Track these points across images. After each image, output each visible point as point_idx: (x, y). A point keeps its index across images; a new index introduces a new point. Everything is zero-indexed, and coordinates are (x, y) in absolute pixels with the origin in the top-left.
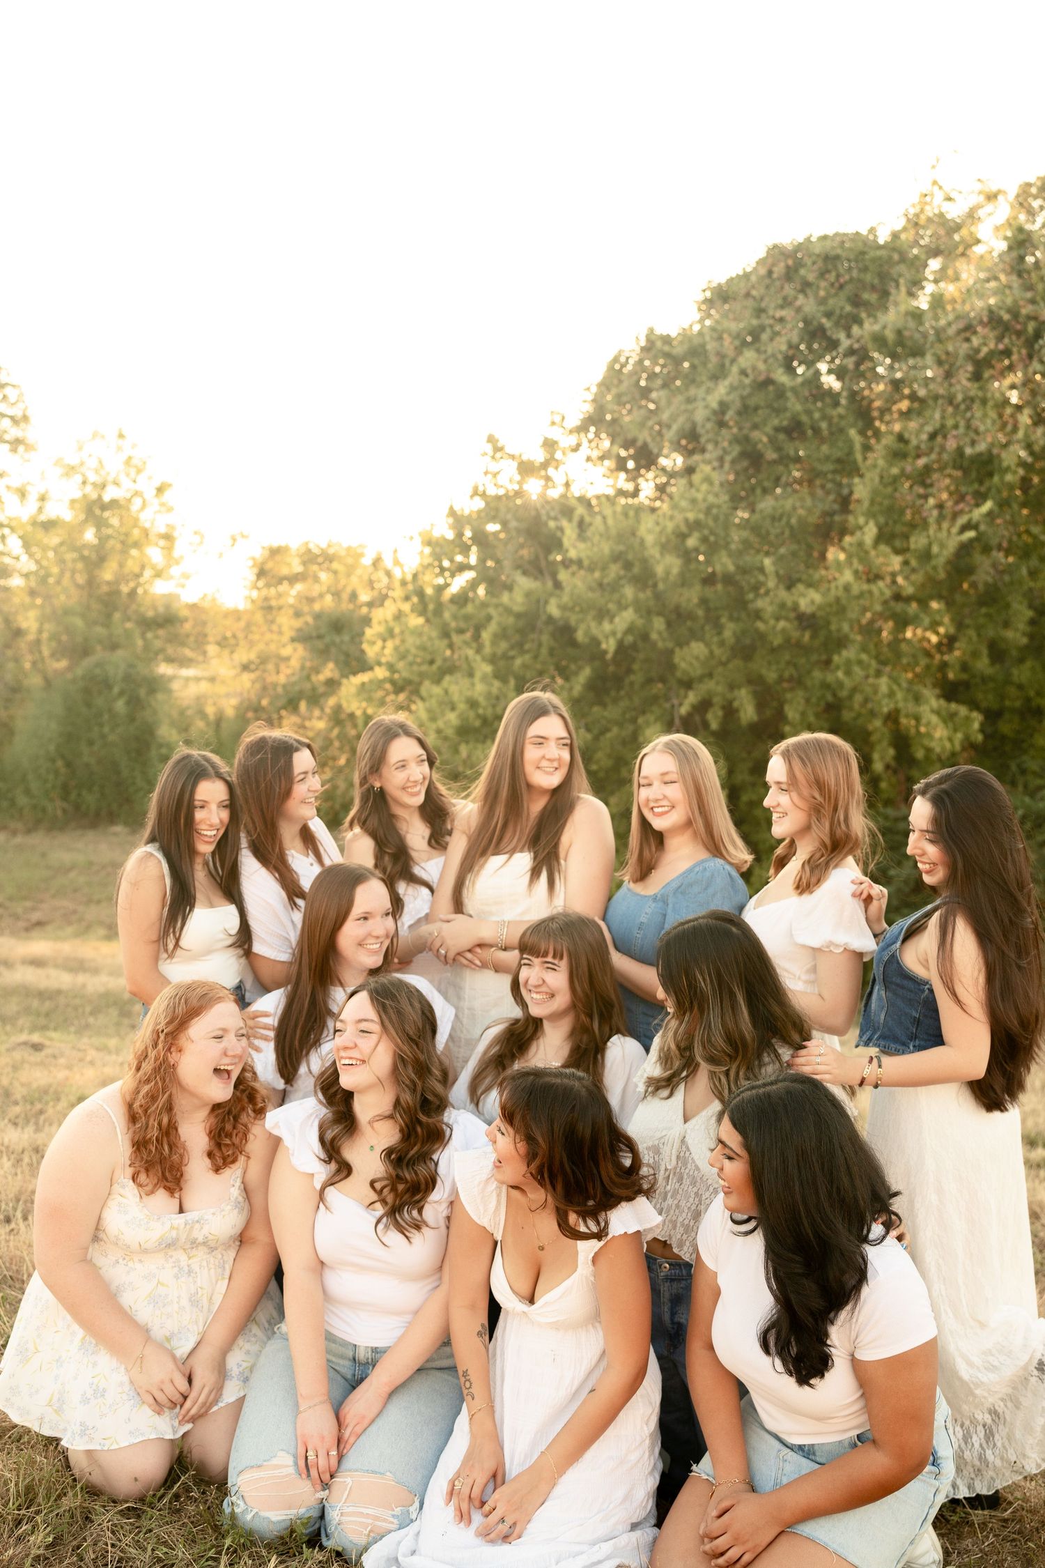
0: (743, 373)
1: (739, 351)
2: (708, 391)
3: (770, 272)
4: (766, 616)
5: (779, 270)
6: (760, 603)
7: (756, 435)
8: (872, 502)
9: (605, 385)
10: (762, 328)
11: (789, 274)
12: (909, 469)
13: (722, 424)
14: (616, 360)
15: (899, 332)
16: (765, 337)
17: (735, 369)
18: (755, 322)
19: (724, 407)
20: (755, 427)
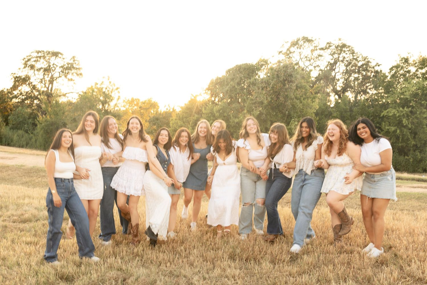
0: (231, 85)
1: (231, 81)
2: (226, 87)
3: (236, 69)
4: (231, 122)
5: (237, 69)
6: (230, 121)
7: (232, 95)
8: (247, 107)
9: (210, 84)
10: (234, 78)
11: (239, 70)
12: (253, 102)
13: (227, 93)
14: (212, 80)
15: (253, 82)
16: (235, 80)
17: (230, 84)
18: (233, 77)
19: (227, 90)
20: (232, 93)
